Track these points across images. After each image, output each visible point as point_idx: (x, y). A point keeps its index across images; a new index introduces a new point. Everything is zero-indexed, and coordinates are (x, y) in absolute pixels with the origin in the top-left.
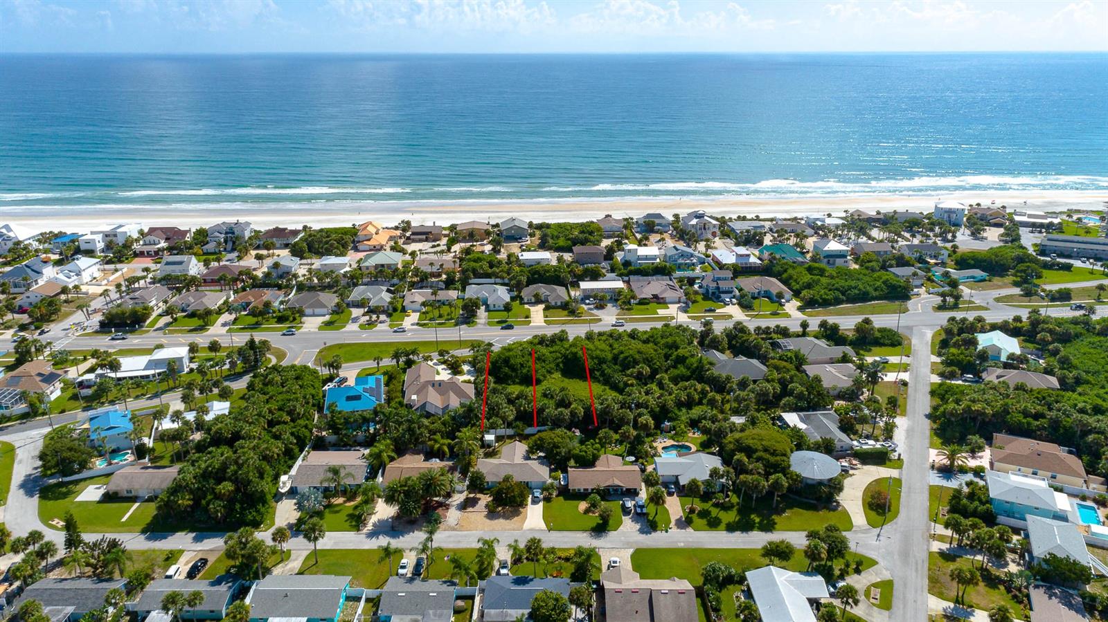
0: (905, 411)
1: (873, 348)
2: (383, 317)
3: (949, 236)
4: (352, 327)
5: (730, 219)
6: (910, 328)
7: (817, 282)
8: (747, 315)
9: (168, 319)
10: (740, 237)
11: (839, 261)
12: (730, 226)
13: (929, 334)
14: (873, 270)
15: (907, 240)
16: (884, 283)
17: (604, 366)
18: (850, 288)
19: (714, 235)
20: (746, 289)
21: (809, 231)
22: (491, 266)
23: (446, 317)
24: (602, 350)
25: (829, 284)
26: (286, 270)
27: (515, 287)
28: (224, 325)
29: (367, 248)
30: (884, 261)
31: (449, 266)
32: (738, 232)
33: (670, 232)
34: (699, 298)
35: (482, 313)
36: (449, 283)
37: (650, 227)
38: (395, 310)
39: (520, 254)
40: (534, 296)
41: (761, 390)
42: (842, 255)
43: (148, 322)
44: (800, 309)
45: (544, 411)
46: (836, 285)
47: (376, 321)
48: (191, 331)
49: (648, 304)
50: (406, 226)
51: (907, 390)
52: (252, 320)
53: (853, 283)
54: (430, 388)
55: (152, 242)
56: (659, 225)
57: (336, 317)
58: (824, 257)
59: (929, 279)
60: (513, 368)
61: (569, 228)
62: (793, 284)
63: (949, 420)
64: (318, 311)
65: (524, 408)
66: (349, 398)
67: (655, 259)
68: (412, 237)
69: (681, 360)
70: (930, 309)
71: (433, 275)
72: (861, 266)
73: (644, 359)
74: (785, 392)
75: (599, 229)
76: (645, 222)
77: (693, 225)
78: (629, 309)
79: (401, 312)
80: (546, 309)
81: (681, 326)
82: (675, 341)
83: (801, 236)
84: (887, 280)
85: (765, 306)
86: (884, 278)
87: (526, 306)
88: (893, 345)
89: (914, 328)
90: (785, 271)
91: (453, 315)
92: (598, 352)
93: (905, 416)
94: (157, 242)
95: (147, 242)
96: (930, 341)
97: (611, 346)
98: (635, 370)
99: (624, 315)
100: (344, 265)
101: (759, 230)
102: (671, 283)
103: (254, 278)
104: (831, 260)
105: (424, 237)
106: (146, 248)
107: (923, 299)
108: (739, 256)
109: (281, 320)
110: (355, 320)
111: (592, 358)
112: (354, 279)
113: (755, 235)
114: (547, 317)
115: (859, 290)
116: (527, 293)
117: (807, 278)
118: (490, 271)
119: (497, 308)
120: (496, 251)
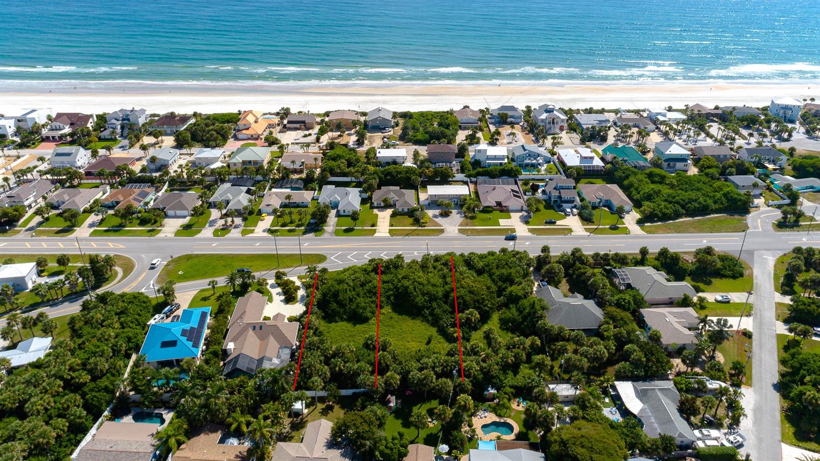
0: (750, 378)
1: (713, 280)
2: (238, 221)
3: (785, 135)
4: (207, 232)
5: (578, 111)
6: (751, 253)
7: (658, 193)
8: (586, 230)
9: (38, 219)
10: (586, 133)
11: (679, 165)
12: (577, 120)
13: (771, 261)
14: (713, 178)
15: (744, 138)
16: (725, 195)
17: (434, 305)
18: (691, 201)
19: (562, 129)
20: (588, 198)
21: (651, 126)
22: (350, 164)
23: (297, 222)
24: (434, 285)
25: (669, 195)
26: (163, 163)
27: (367, 189)
28: (91, 226)
29: (246, 137)
30: (725, 168)
31: (311, 162)
32: (585, 127)
33: (521, 124)
34: (541, 207)
35: (332, 218)
36: (308, 183)
37: (503, 118)
38: (251, 213)
39: (378, 151)
40: (383, 201)
41: (595, 354)
42: (682, 159)
43: (22, 221)
44: (640, 222)
45: (359, 375)
46: (677, 198)
47: (231, 225)
48: (58, 232)
49: (491, 212)
50: (285, 113)
51: (751, 344)
52: (118, 221)
53: (693, 195)
54: (251, 332)
55: (58, 128)
56: (511, 117)
57: (195, 219)
58: (666, 161)
59: (769, 189)
60: (341, 304)
61: (430, 117)
62: (634, 192)
63: (805, 407)
64: (179, 213)
65: (340, 368)
66: (165, 344)
67: (503, 159)
68: (288, 126)
69: (514, 299)
70: (770, 227)
71: (295, 171)
72: (701, 170)
73: (475, 301)
74: (621, 355)
75: (456, 122)
76: (499, 114)
77: (543, 121)
78: (472, 218)
79: (257, 215)
80: (393, 216)
81: (518, 253)
82: (510, 274)
83: (643, 134)
84: (728, 193)
85: (604, 218)
86: (726, 190)
87: (376, 211)
88: (734, 277)
89: (755, 252)
90: (627, 177)
91: (303, 221)
92: (430, 287)
93: (750, 386)
94: (62, 127)
95: (54, 128)
96: (773, 272)
97: (444, 277)
98: (464, 315)
99: (467, 225)
100: (215, 160)
101: (604, 125)
102: (515, 188)
103: (131, 173)
104: (672, 164)
105: (298, 126)
106: (51, 134)
107: (763, 213)
108: (583, 159)
109: (143, 222)
110: (212, 223)
111: (423, 294)
112: (220, 177)
113: (600, 131)
114: (392, 225)
115: (700, 203)
116: (377, 196)
117: (649, 187)
118: (347, 170)
119: (346, 213)
120: (360, 143)
